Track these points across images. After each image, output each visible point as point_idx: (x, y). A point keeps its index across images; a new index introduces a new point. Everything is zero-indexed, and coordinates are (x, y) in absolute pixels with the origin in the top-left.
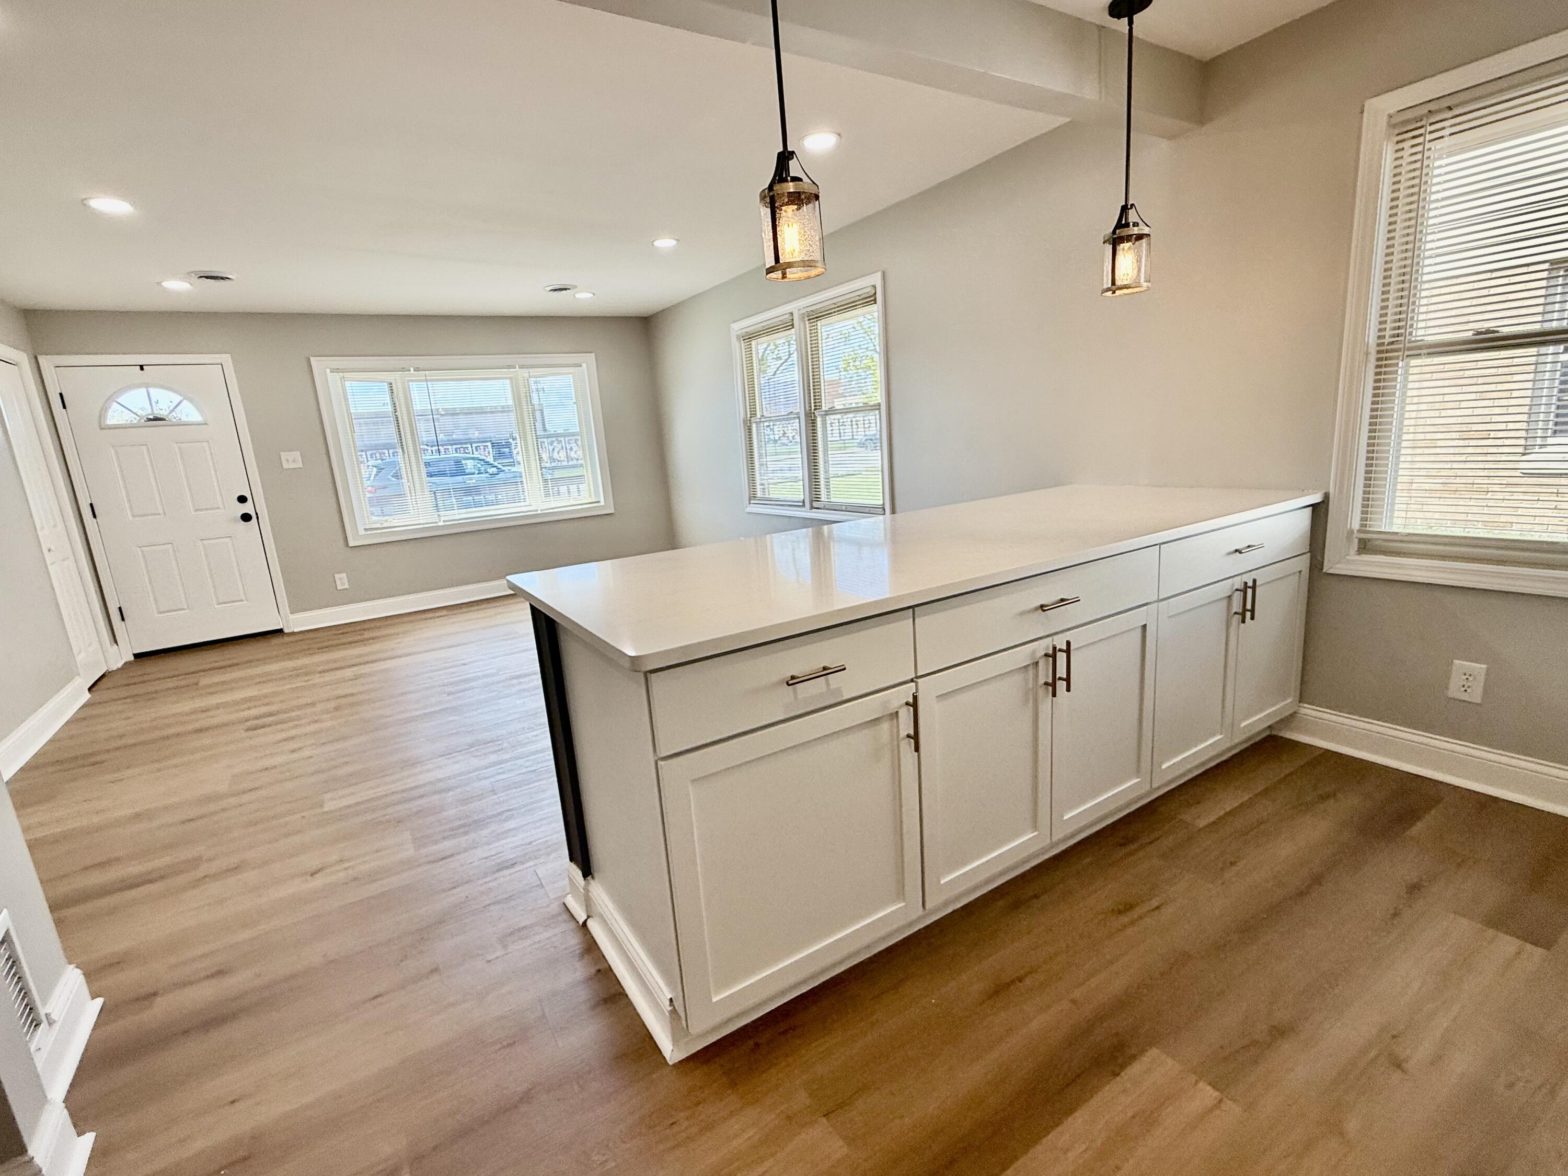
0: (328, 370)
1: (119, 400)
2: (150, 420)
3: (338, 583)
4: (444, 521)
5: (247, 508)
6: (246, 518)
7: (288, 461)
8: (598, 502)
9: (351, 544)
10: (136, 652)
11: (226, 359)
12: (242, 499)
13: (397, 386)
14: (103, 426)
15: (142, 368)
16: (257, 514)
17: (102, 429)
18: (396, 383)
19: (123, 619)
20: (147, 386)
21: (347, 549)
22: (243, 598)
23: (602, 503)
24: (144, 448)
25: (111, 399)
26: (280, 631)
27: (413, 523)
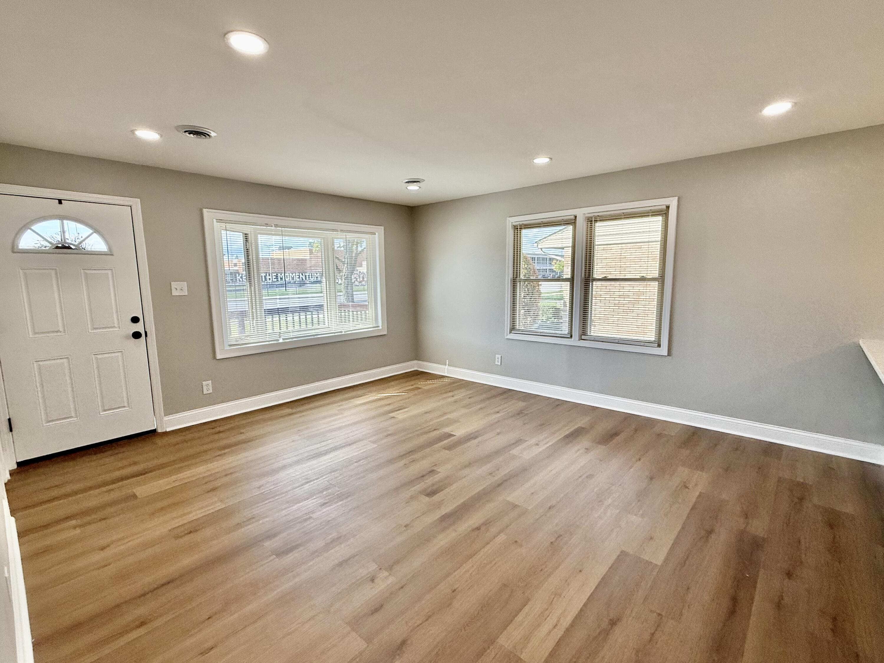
0: (215, 220)
1: (32, 228)
2: (57, 247)
3: (205, 388)
4: (283, 339)
5: (139, 327)
6: (137, 335)
7: (176, 289)
8: (378, 327)
9: (219, 357)
10: (18, 461)
11: (136, 203)
12: (135, 320)
13: (251, 237)
14: (15, 251)
15: (60, 202)
16: (146, 333)
17: (14, 252)
18: (251, 234)
19: (11, 430)
20: (62, 218)
21: (215, 360)
22: (126, 404)
23: (381, 328)
24: (53, 272)
25: (26, 226)
26: (154, 431)
27: (261, 340)
